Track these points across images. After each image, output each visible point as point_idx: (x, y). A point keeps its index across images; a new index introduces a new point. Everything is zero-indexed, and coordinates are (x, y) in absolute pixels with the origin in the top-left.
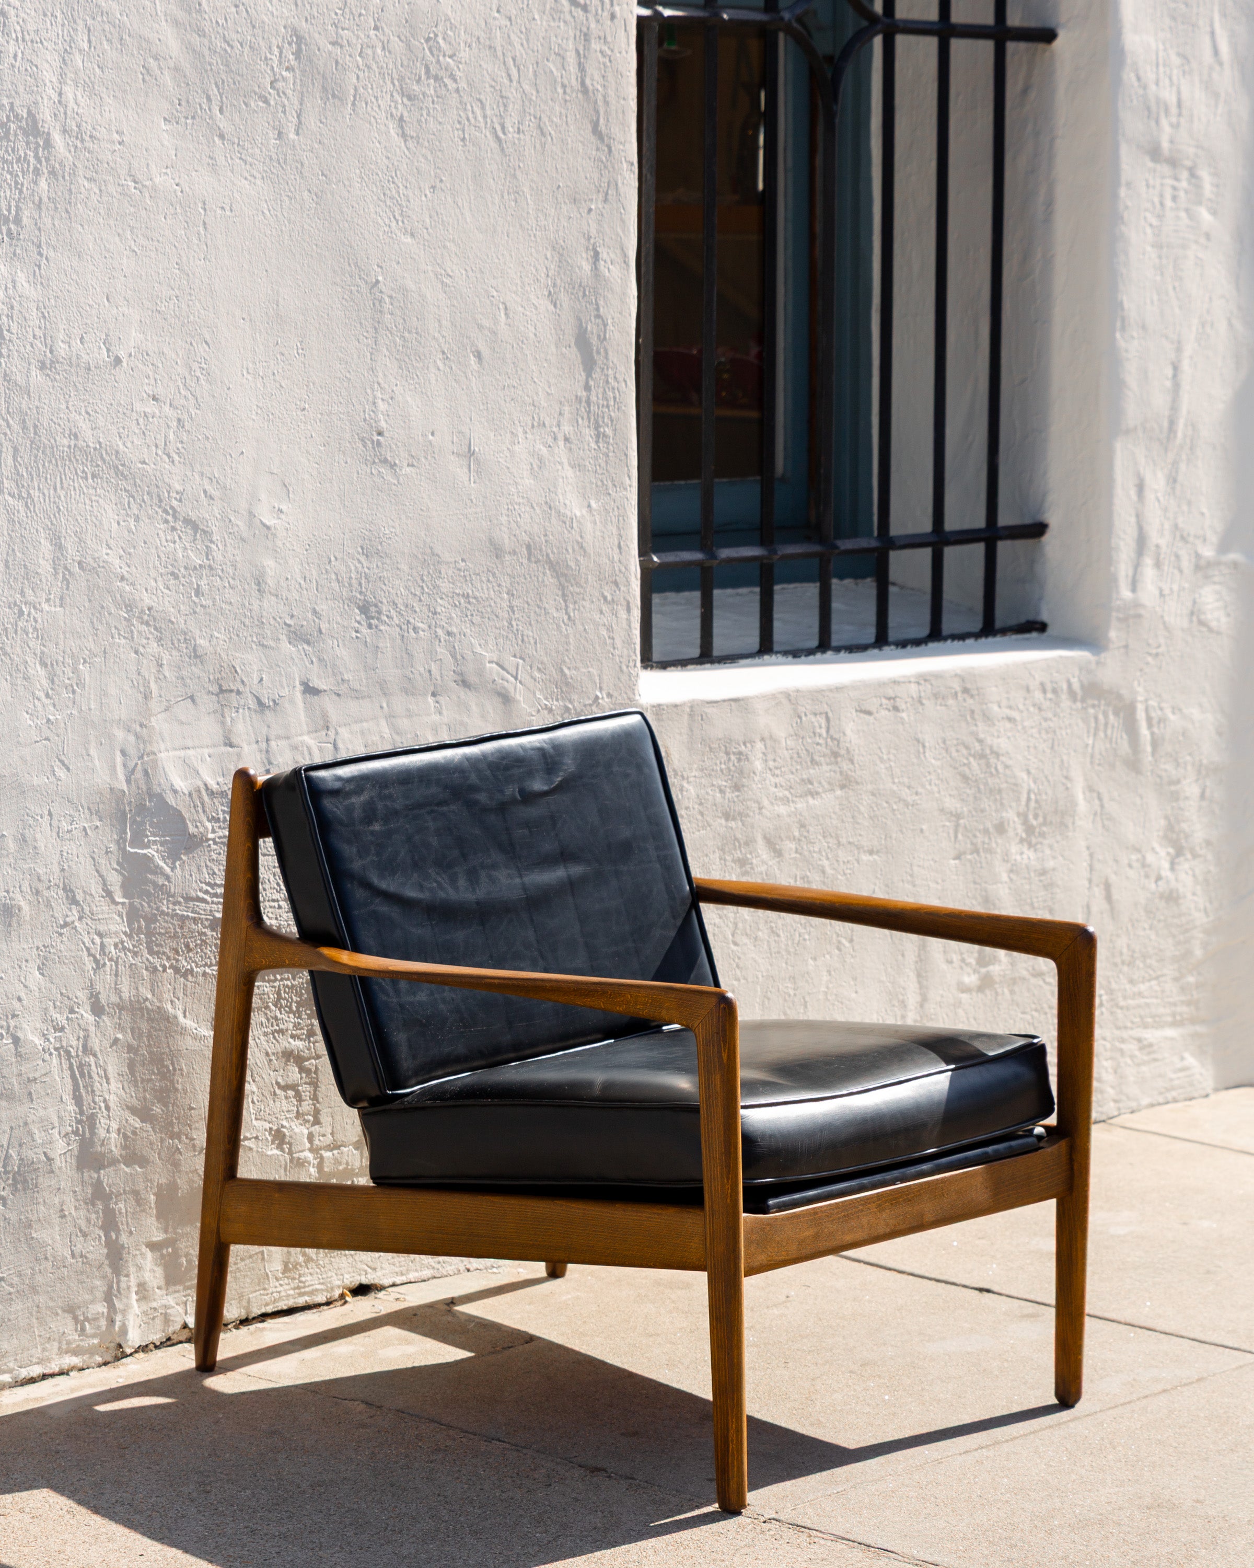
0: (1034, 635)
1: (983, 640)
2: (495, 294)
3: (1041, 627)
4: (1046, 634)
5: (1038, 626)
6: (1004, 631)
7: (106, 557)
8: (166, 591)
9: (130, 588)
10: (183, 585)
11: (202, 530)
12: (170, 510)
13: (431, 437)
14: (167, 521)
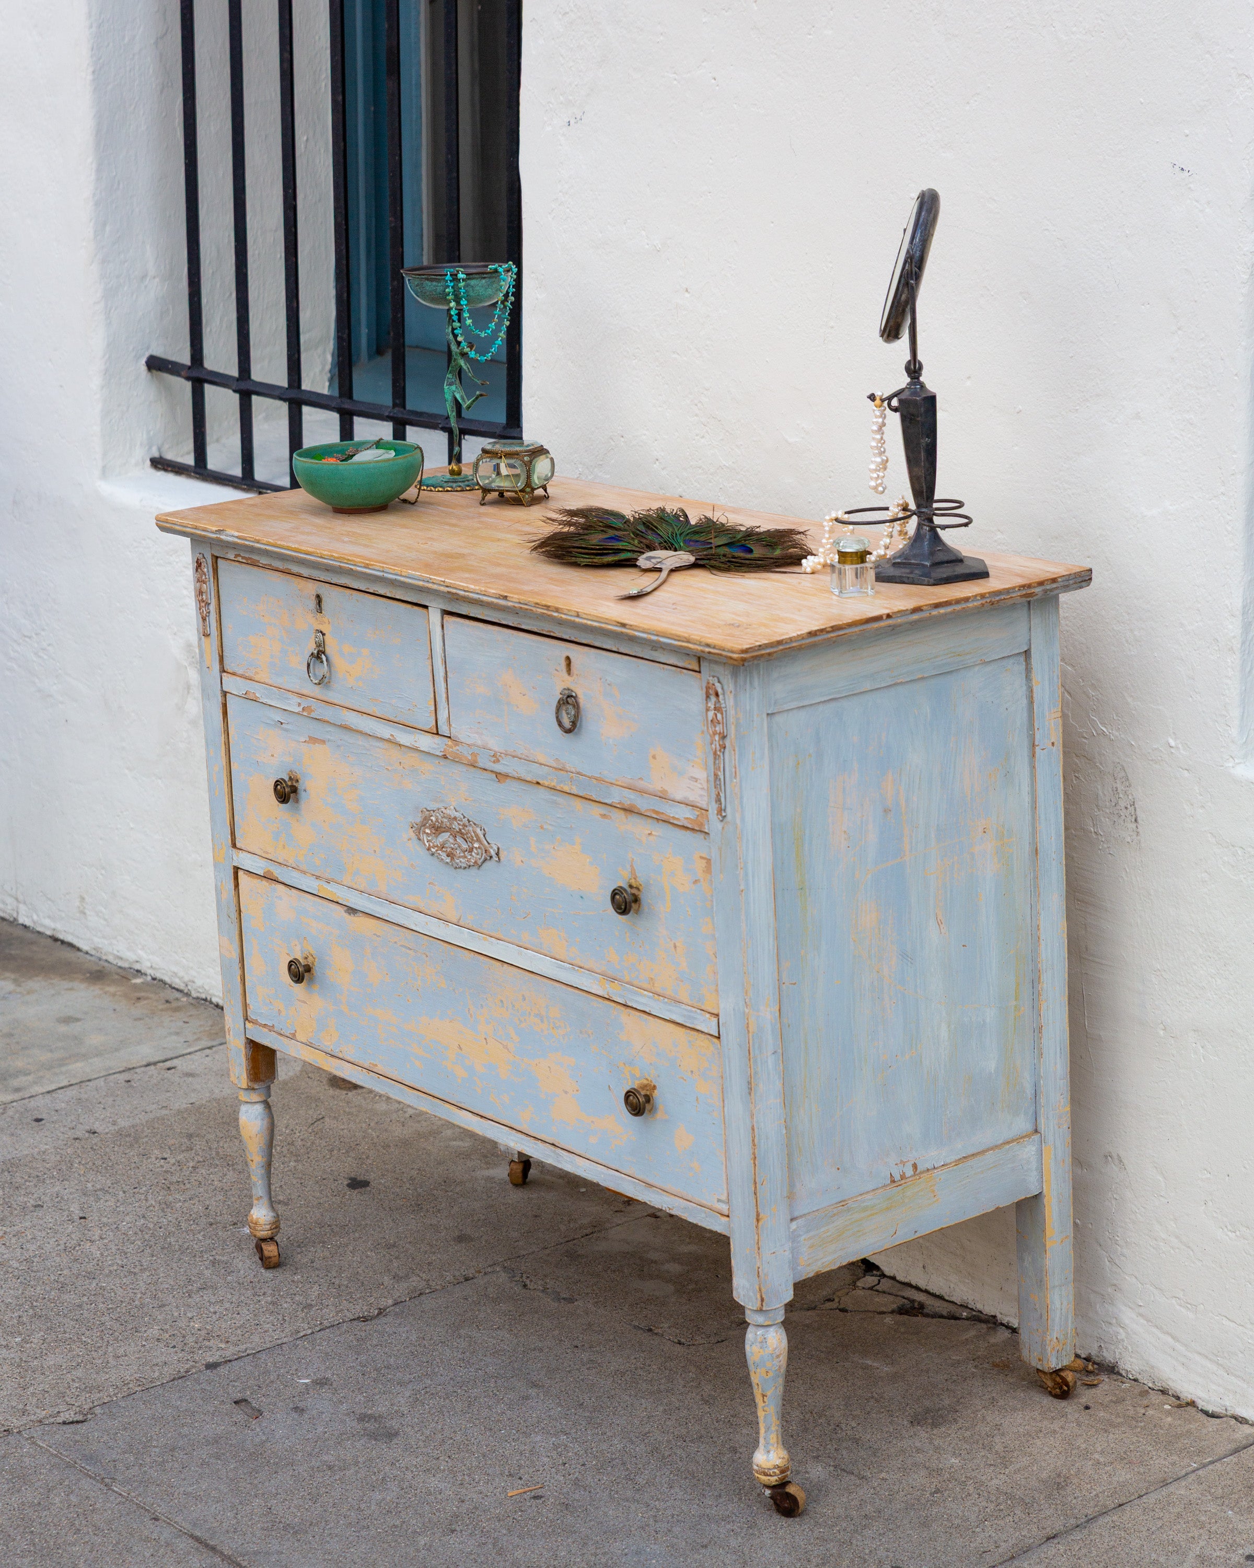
7: (644, 437)
8: (696, 484)
9: (664, 473)
10: (710, 482)
11: (727, 431)
12: (699, 405)
13: (968, 383)
14: (697, 415)
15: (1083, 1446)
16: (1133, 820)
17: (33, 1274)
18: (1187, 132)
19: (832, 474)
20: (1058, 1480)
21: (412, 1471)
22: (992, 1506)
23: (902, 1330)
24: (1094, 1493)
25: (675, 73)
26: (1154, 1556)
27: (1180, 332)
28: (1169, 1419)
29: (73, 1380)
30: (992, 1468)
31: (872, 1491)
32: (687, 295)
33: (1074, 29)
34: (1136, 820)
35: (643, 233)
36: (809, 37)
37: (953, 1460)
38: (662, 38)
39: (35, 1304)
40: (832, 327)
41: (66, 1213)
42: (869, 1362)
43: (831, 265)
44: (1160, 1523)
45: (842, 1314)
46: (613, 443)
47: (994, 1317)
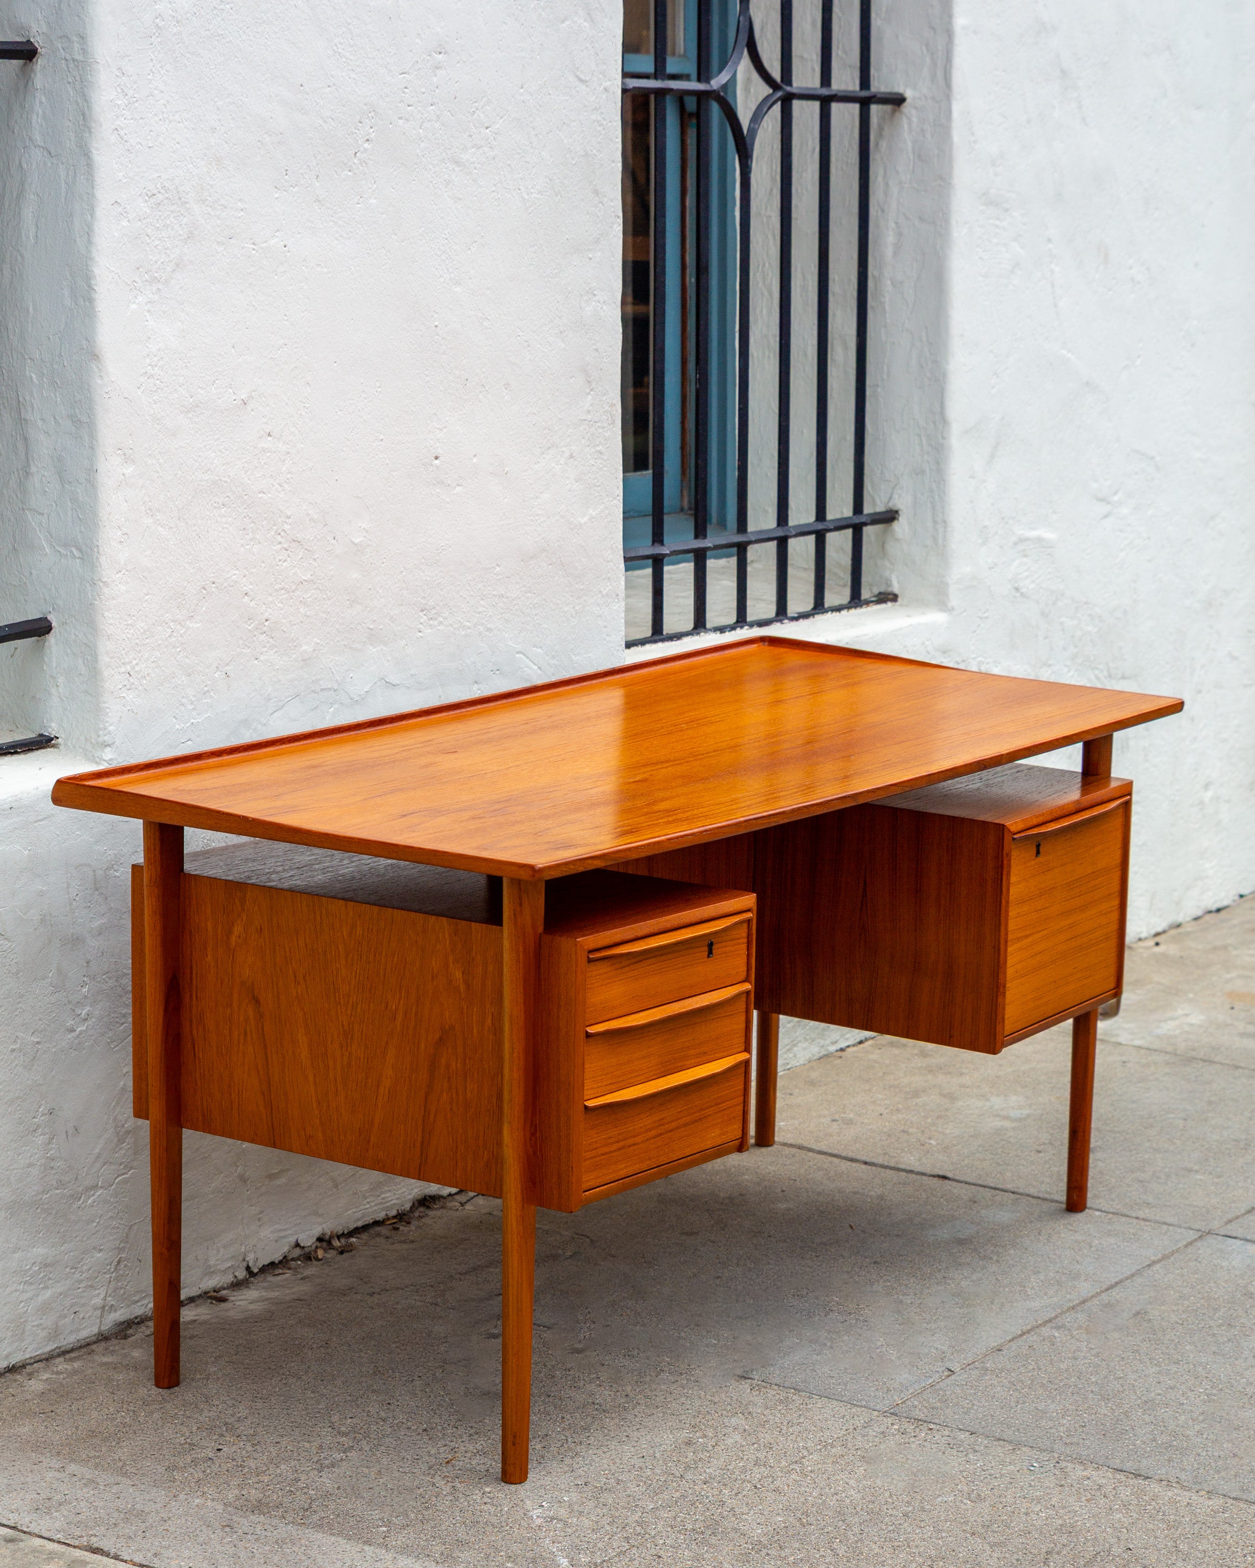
0: (889, 604)
1: (853, 611)
2: (521, 334)
3: (894, 598)
4: (898, 603)
5: (891, 597)
6: (867, 603)
7: (234, 577)
8: (280, 605)
9: (252, 604)
10: (292, 598)
11: (306, 549)
12: (282, 533)
13: (475, 460)
14: (280, 543)
18: (590, 256)
19: (385, 560)
25: (254, 244)
27: (592, 393)
32: (270, 438)
33: (532, 190)
35: (231, 390)
36: (359, 206)
38: (242, 213)
40: (382, 440)
43: (379, 390)
46: (204, 592)
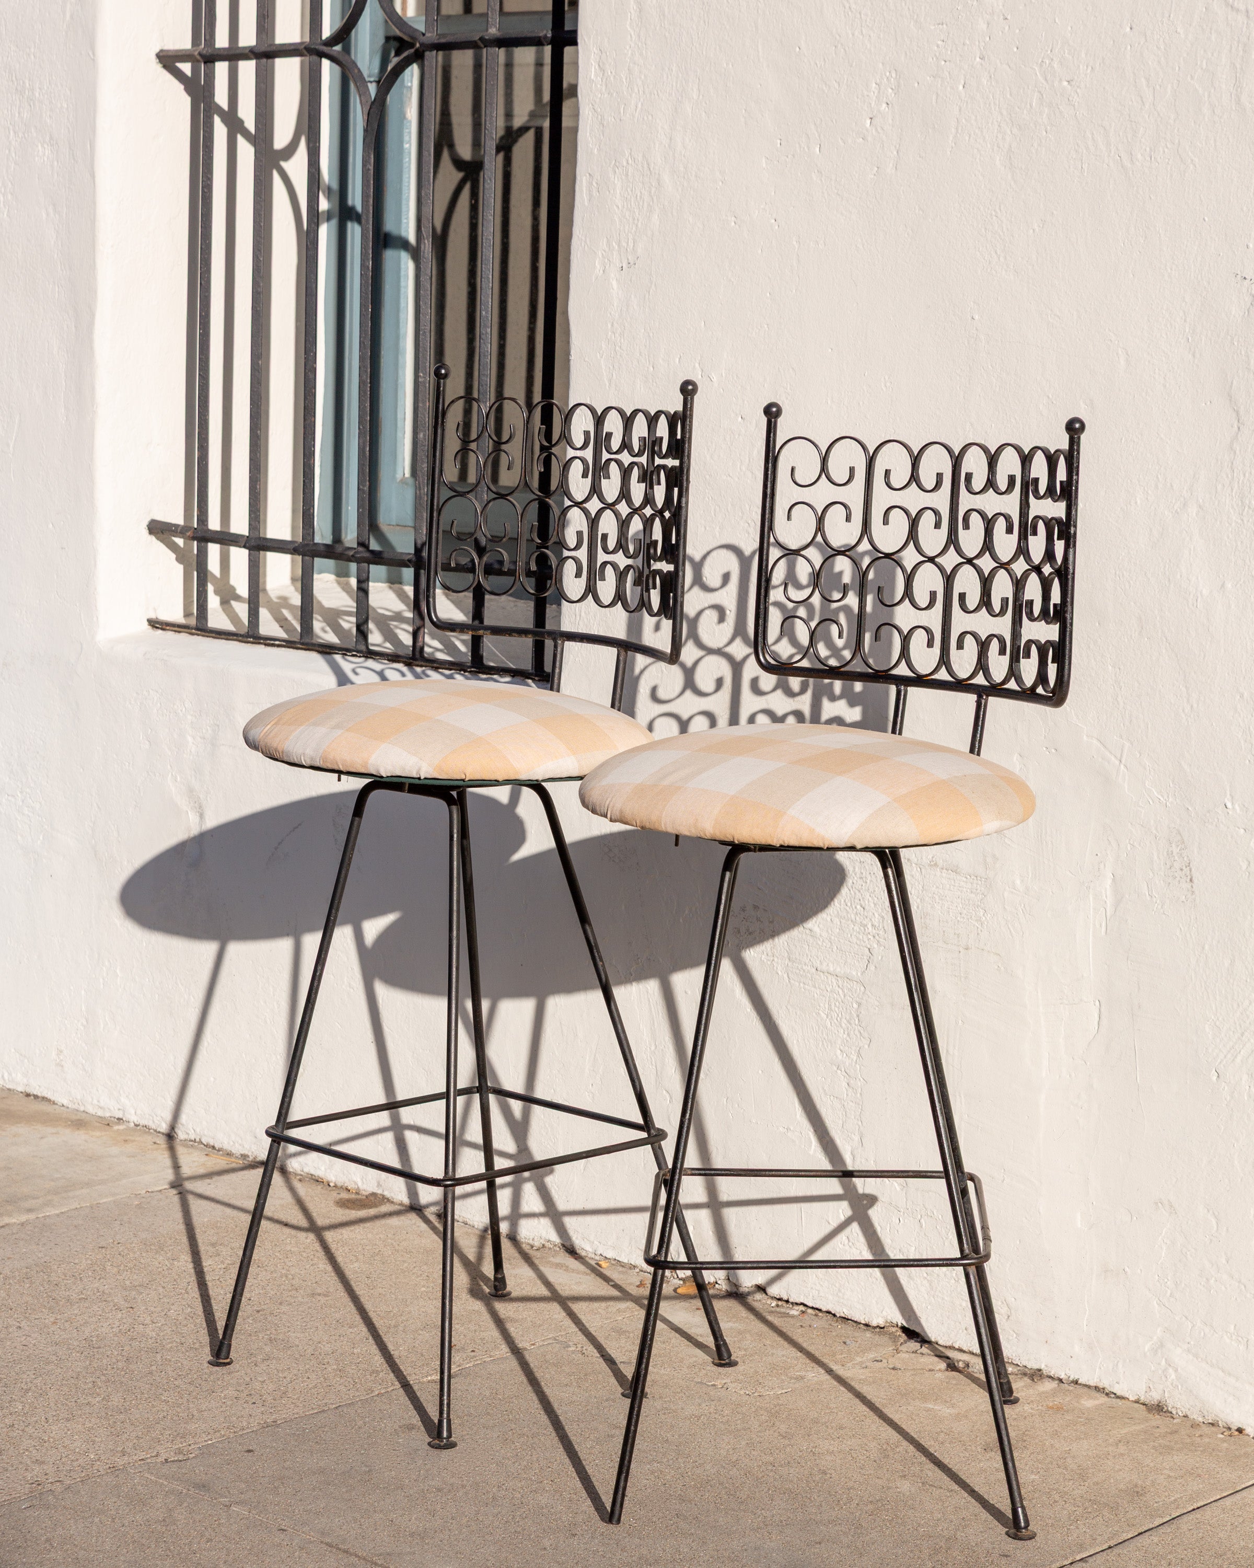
15: (1152, 1465)
16: (1188, 880)
17: (95, 1350)
20: (1136, 1490)
21: (519, 1492)
22: (1080, 1510)
23: (954, 1382)
24: (1173, 1498)
25: (735, 219)
26: (1242, 1543)
28: (1225, 1445)
29: (164, 1429)
30: (1072, 1482)
31: (963, 1500)
34: (1191, 880)
36: (873, 179)
37: (1033, 1477)
38: (722, 187)
39: (104, 1372)
41: (112, 1304)
42: (931, 1406)
44: (1241, 1520)
45: (893, 1372)
47: (1040, 1370)
